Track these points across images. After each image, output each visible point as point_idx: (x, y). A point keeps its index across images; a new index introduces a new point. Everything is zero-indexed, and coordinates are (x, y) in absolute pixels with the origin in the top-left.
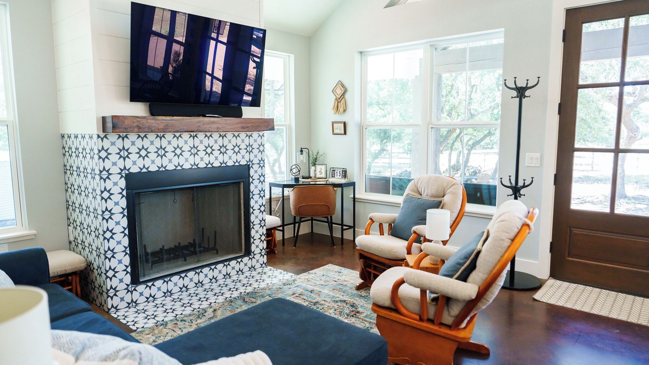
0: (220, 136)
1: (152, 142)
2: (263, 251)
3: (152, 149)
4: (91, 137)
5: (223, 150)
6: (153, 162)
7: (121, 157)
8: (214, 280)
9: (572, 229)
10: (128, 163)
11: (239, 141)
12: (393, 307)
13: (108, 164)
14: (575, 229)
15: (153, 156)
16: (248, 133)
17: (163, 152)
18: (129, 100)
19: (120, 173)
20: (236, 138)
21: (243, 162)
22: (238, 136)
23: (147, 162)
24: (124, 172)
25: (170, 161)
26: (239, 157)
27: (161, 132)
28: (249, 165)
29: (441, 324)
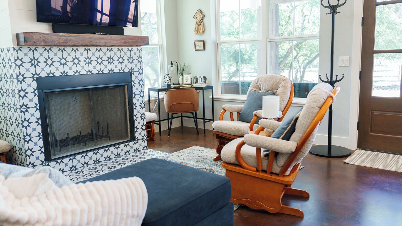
0: (108, 50)
1: (55, 54)
2: (145, 137)
3: (56, 59)
4: (8, 50)
5: (110, 60)
6: (57, 69)
7: (32, 65)
8: (108, 159)
9: (373, 111)
10: (38, 70)
11: (122, 53)
12: (237, 163)
13: (22, 70)
14: (375, 112)
15: (57, 64)
16: (129, 48)
17: (65, 62)
18: (36, 21)
19: (32, 77)
20: (120, 51)
21: (127, 70)
22: (122, 49)
23: (53, 69)
24: (35, 76)
25: (70, 68)
26: (123, 66)
27: (62, 46)
28: (131, 72)
29: (272, 173)
